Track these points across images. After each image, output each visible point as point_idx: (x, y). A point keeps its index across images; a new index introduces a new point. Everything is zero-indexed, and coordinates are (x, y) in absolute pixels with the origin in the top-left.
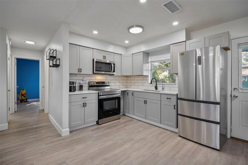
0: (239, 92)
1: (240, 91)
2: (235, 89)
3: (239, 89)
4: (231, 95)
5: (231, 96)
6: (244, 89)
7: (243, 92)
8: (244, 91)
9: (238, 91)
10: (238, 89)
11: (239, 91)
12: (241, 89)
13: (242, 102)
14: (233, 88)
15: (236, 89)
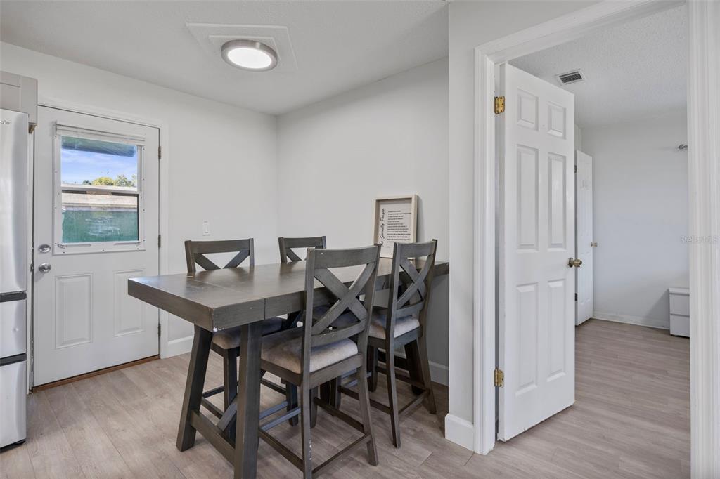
0: (53, 255)
1: (58, 251)
2: (42, 247)
3: (56, 246)
4: (33, 265)
5: (32, 270)
6: (67, 246)
7: (64, 254)
8: (67, 251)
9: (51, 251)
10: (51, 245)
11: (56, 253)
12: (58, 245)
13: (61, 280)
14: (37, 245)
15: (47, 246)
